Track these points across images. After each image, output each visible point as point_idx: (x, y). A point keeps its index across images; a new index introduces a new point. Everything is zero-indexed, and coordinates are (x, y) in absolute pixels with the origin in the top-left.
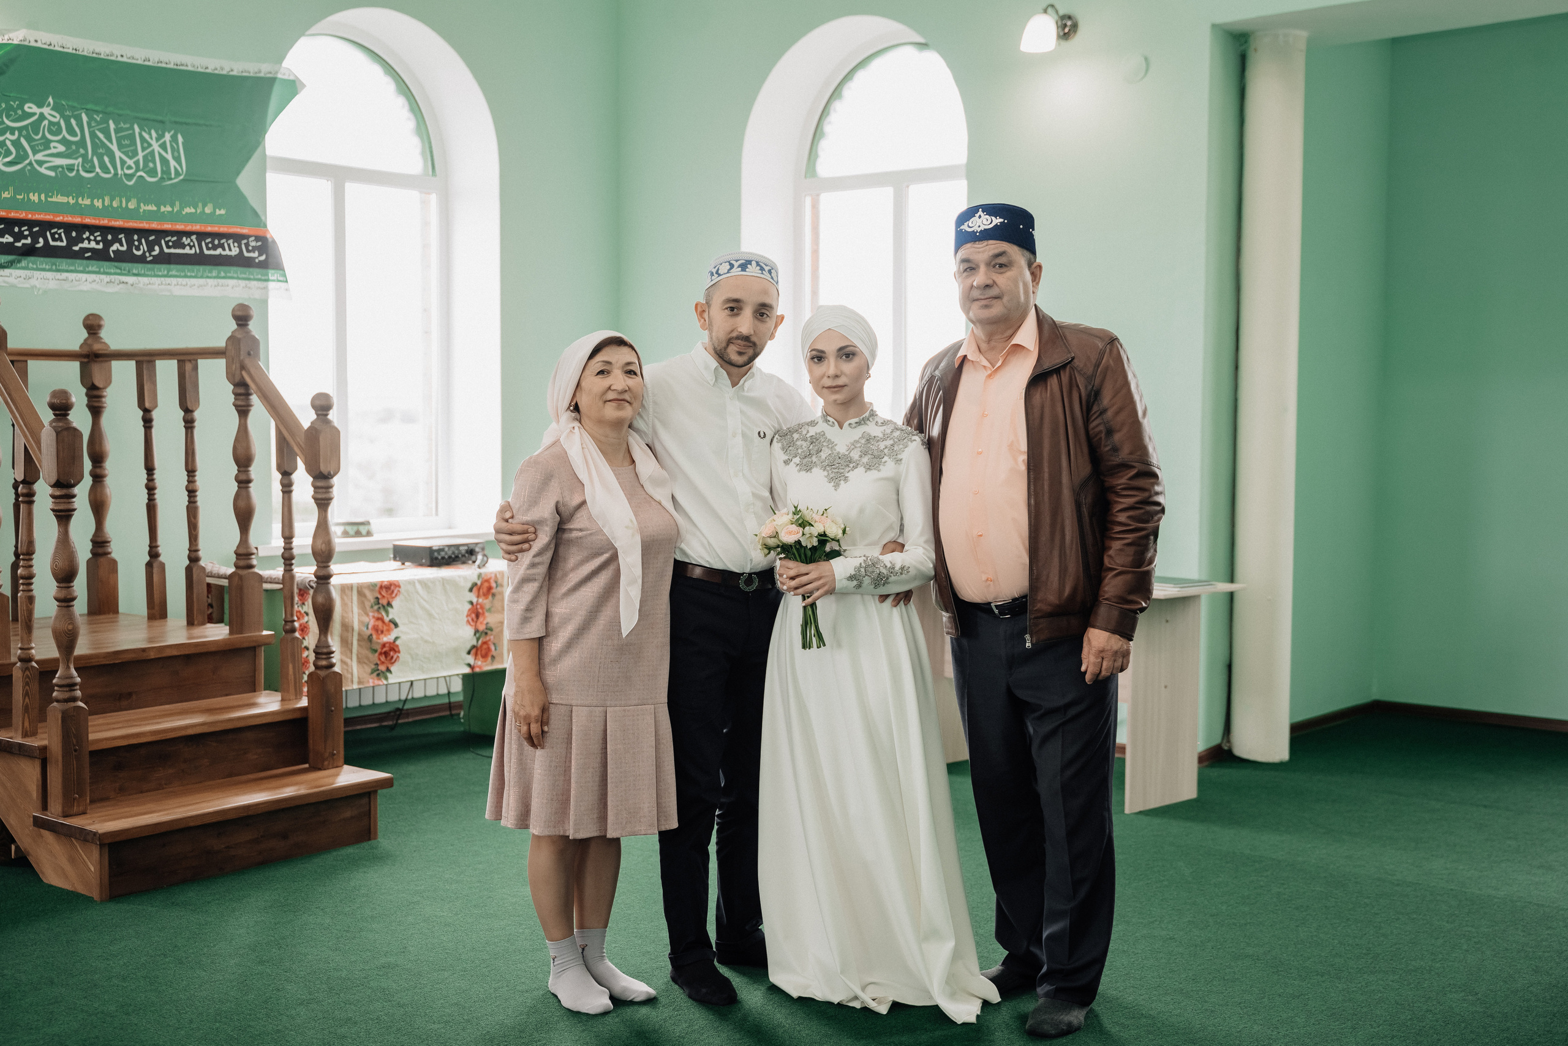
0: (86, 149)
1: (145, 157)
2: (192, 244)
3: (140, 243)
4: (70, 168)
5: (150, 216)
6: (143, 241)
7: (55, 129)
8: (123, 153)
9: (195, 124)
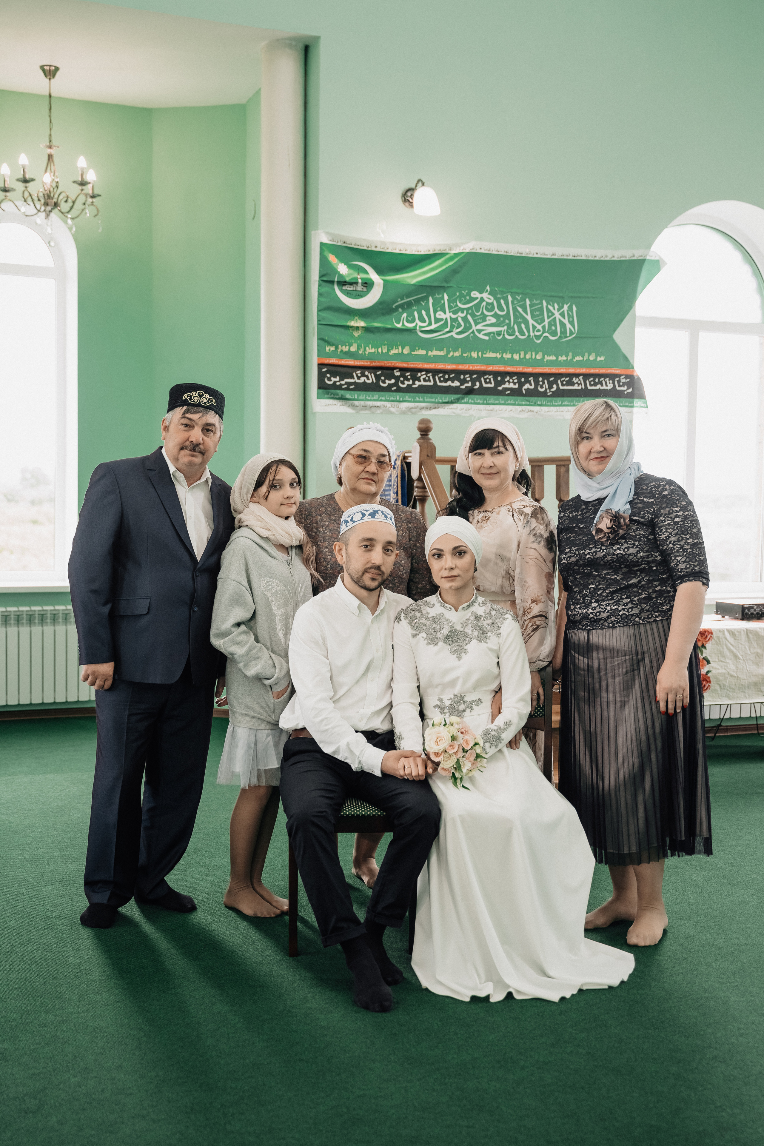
0: (510, 320)
1: (549, 323)
2: (579, 382)
3: (544, 383)
4: (499, 333)
5: (551, 363)
6: (546, 381)
7: (490, 307)
8: (535, 321)
9: (585, 297)
